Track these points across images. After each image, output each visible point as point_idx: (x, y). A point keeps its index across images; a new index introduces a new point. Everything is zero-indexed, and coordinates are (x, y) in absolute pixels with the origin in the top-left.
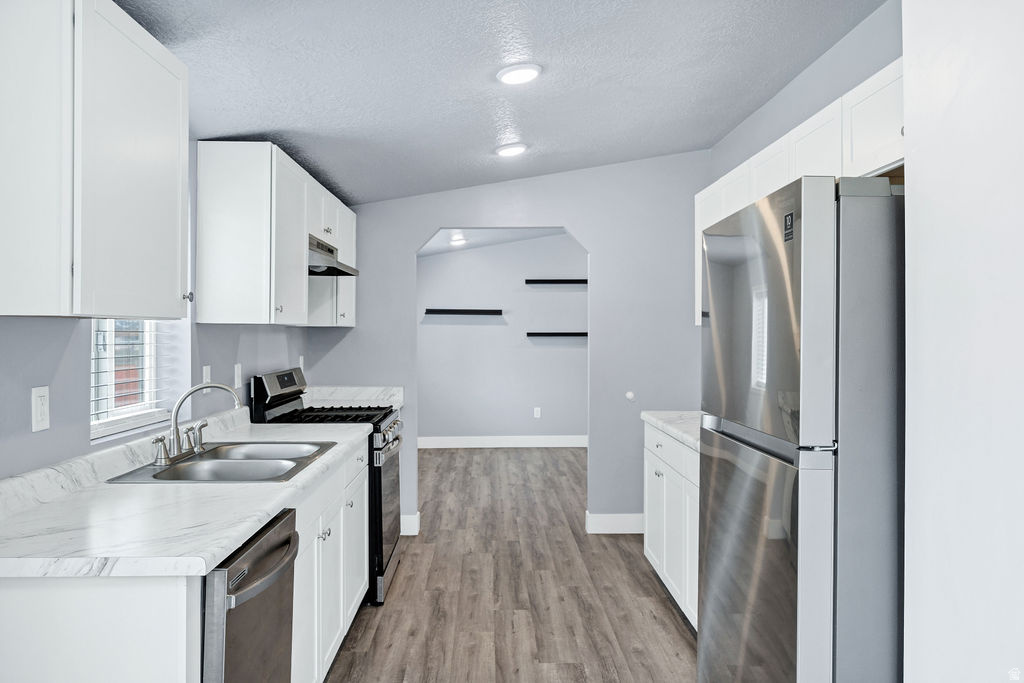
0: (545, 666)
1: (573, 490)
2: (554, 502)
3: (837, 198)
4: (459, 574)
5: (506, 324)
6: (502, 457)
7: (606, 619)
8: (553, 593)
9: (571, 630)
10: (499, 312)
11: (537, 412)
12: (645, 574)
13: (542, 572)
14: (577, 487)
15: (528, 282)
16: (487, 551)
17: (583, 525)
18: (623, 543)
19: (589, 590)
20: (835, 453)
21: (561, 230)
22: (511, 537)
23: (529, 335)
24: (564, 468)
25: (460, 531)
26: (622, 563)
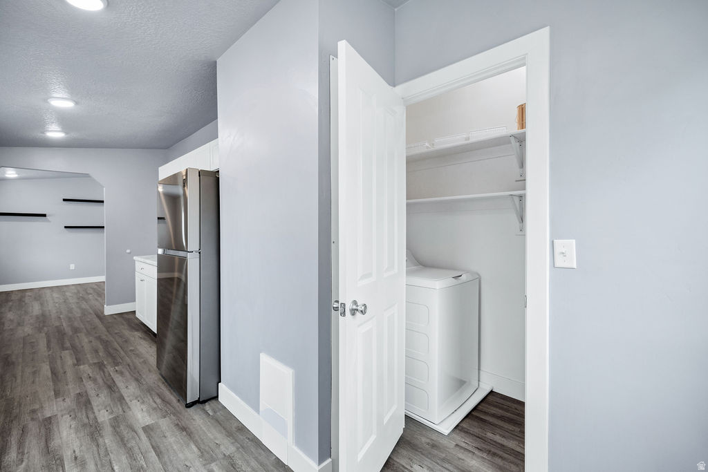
0: (82, 367)
1: (96, 299)
2: (84, 305)
3: (199, 176)
4: (22, 346)
5: (49, 221)
6: (48, 292)
7: (116, 343)
8: (86, 340)
9: (96, 351)
10: (44, 215)
11: (72, 267)
12: (137, 324)
13: (78, 334)
14: (99, 299)
15: (64, 200)
16: (41, 332)
17: (103, 312)
18: (126, 316)
19: (106, 335)
20: (200, 253)
21: (87, 176)
22: (57, 324)
23: (66, 227)
24: (91, 291)
25: (20, 328)
26: (125, 323)
